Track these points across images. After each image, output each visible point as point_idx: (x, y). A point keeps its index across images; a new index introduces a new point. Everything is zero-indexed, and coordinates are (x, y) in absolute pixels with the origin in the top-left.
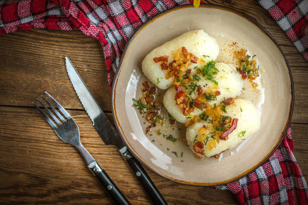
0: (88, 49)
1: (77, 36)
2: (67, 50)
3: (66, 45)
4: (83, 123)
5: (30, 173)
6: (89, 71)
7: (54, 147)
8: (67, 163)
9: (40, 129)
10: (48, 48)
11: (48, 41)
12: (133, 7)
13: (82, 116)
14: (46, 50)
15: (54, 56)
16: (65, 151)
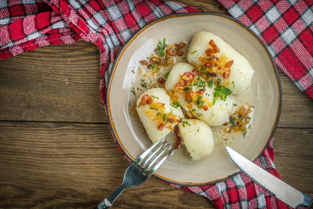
0: (68, 63)
1: (58, 51)
2: (48, 65)
3: (48, 60)
4: (65, 135)
5: (17, 184)
6: (70, 84)
7: (39, 158)
8: (52, 174)
9: (24, 142)
10: (30, 63)
11: (30, 56)
12: (130, 12)
13: (64, 127)
14: (29, 66)
15: (36, 70)
16: (50, 162)
